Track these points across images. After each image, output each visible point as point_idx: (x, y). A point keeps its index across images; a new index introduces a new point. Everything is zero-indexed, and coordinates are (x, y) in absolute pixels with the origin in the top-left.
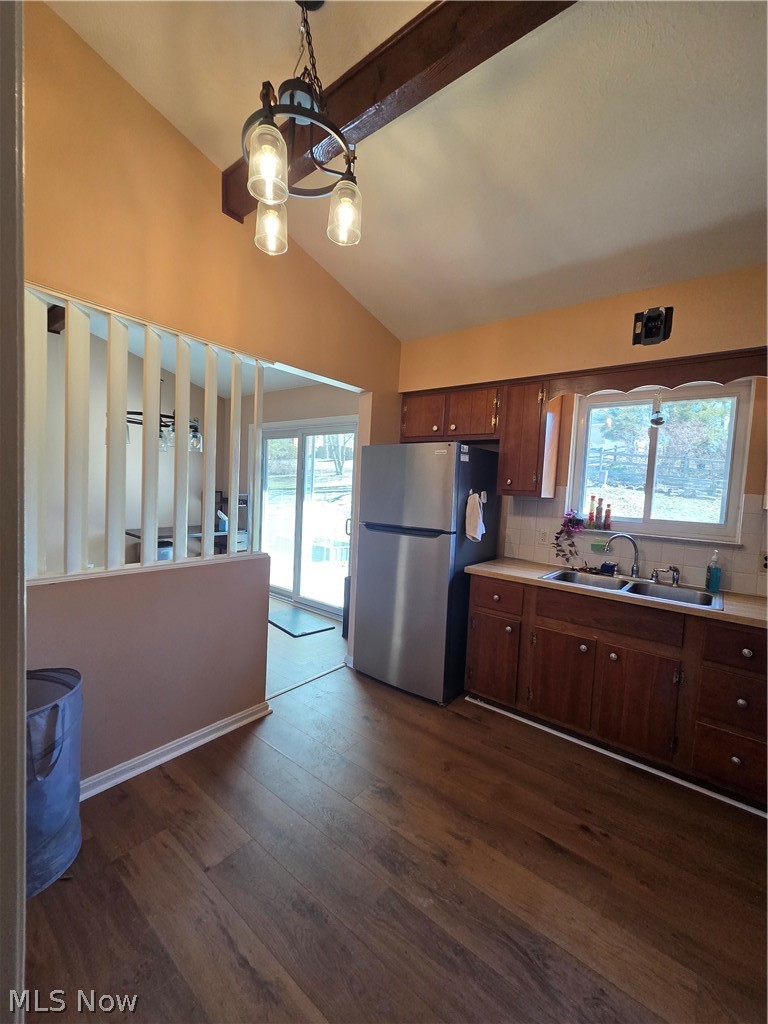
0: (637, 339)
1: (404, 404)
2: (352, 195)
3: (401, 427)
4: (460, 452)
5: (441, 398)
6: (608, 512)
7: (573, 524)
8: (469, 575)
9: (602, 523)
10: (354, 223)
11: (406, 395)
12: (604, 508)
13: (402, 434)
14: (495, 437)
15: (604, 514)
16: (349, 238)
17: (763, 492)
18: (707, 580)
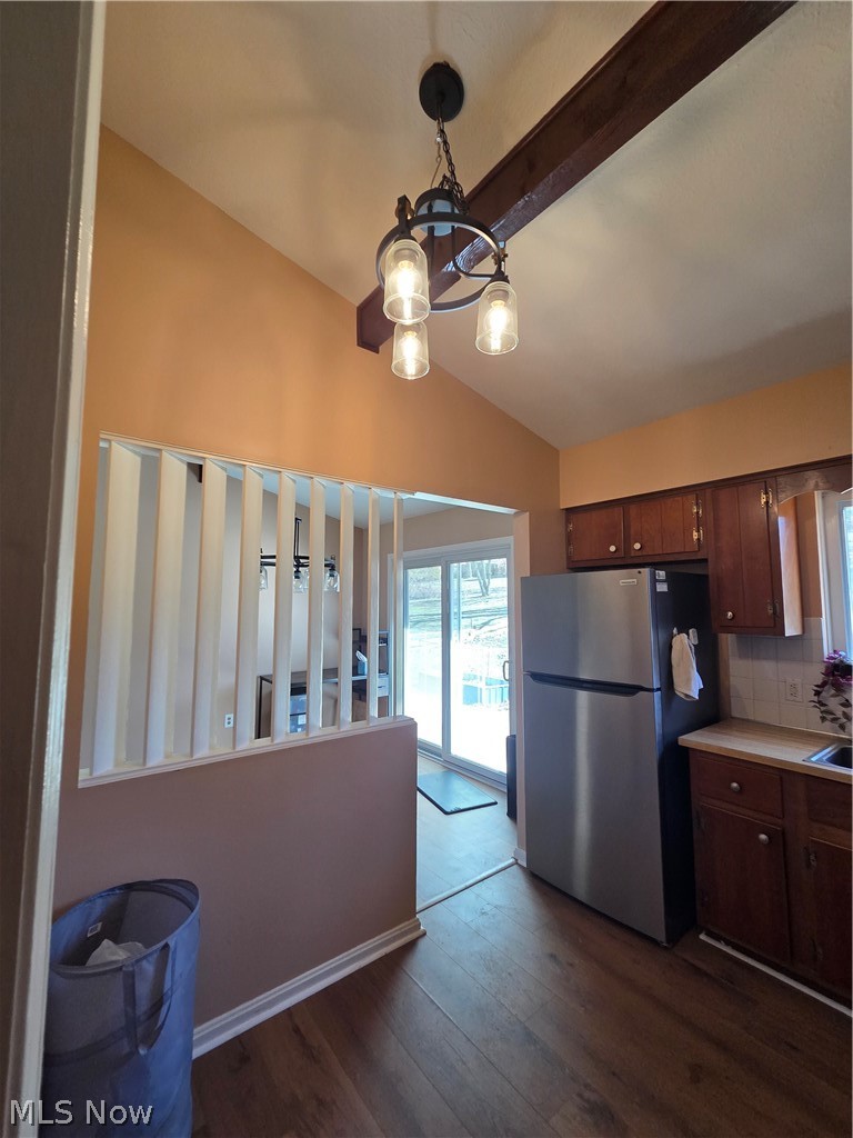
1: (568, 521)
2: (505, 295)
3: (567, 550)
4: (654, 581)
5: (618, 512)
7: (841, 672)
8: (686, 750)
10: (508, 326)
11: (569, 511)
13: (569, 558)
16: (502, 345)
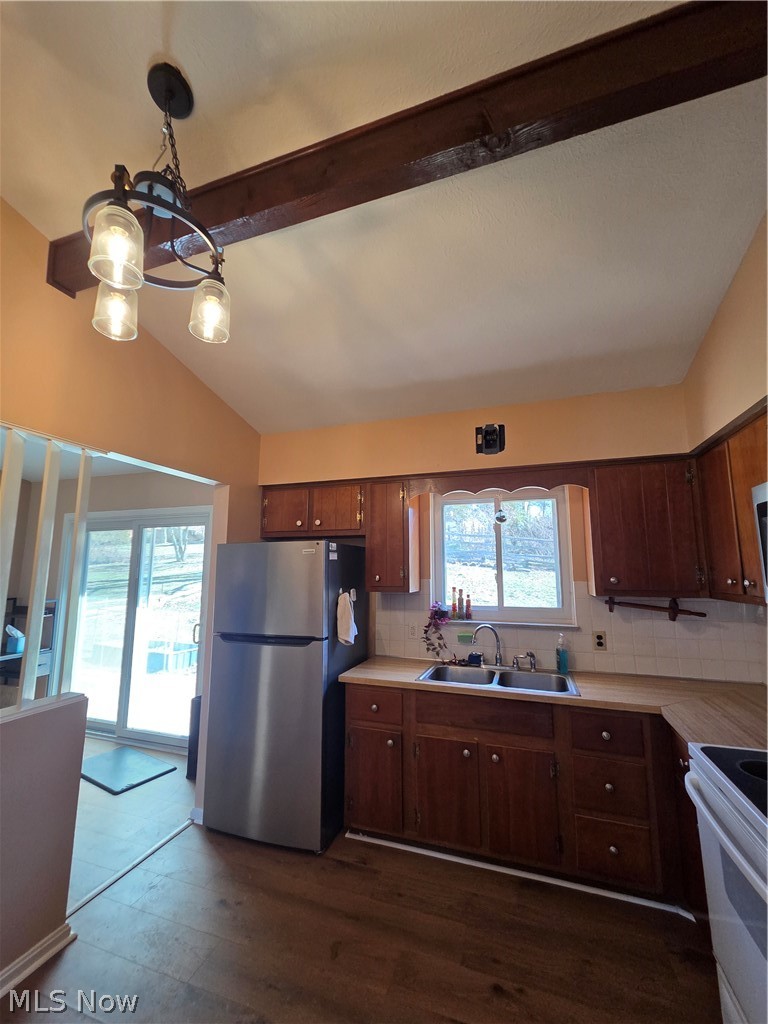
0: (479, 449)
1: (264, 497)
2: (220, 295)
3: (262, 521)
4: (328, 551)
5: (305, 493)
6: (468, 602)
7: (439, 616)
8: (343, 684)
9: (464, 613)
10: (221, 321)
11: (267, 489)
12: (465, 598)
13: (262, 529)
14: (360, 534)
15: (465, 604)
16: (215, 336)
17: (587, 579)
18: (558, 662)
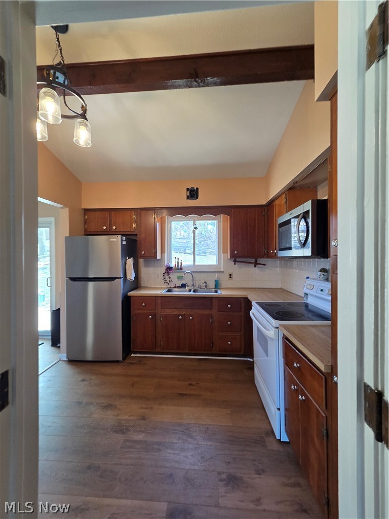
0: (188, 198)
1: (85, 214)
2: (86, 126)
3: (84, 226)
4: (122, 240)
5: (107, 213)
6: (181, 263)
7: (169, 269)
8: (130, 296)
9: (179, 268)
11: (85, 210)
13: (85, 230)
14: (135, 233)
17: (227, 253)
18: (215, 285)
